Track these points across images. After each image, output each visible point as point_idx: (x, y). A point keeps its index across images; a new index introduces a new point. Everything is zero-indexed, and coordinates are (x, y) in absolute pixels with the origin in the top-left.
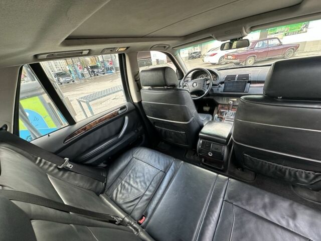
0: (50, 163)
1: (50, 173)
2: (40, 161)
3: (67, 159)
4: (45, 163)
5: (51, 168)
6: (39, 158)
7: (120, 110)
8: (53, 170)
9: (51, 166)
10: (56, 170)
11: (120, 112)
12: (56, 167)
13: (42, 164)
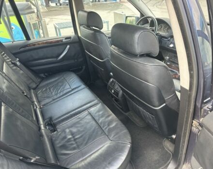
0: (8, 57)
1: (7, 62)
2: (4, 54)
3: (18, 59)
4: (6, 56)
5: (8, 60)
6: (3, 53)
7: (65, 39)
8: (8, 62)
9: (8, 59)
10: (10, 63)
11: (64, 40)
12: (11, 61)
13: (4, 56)
